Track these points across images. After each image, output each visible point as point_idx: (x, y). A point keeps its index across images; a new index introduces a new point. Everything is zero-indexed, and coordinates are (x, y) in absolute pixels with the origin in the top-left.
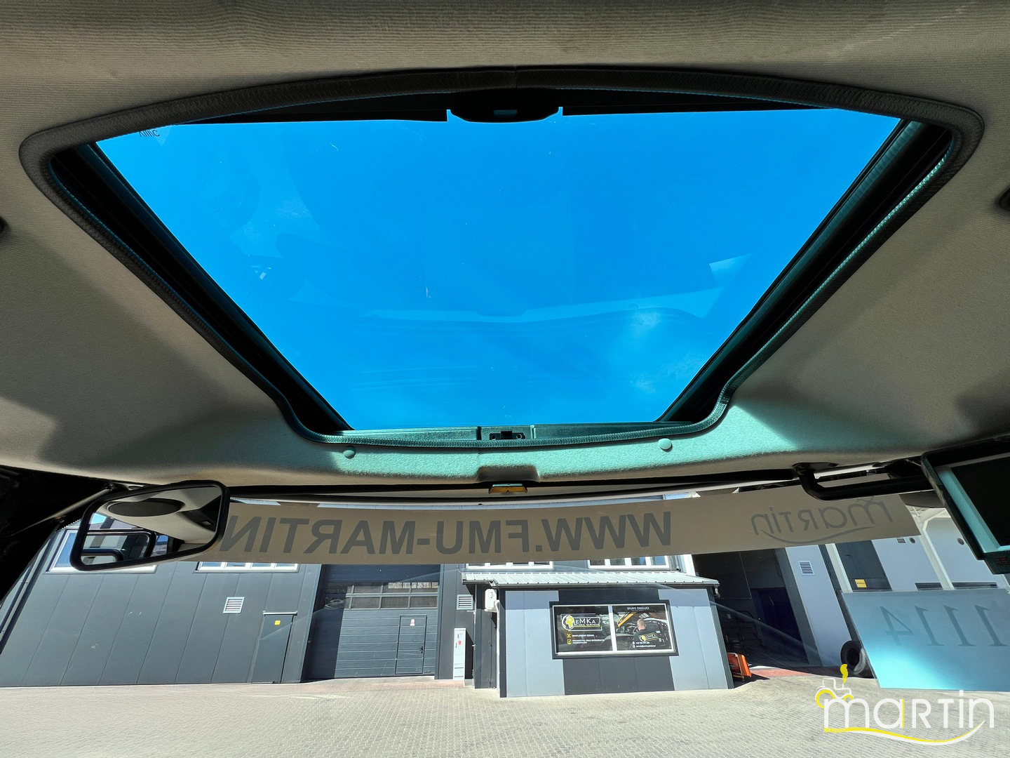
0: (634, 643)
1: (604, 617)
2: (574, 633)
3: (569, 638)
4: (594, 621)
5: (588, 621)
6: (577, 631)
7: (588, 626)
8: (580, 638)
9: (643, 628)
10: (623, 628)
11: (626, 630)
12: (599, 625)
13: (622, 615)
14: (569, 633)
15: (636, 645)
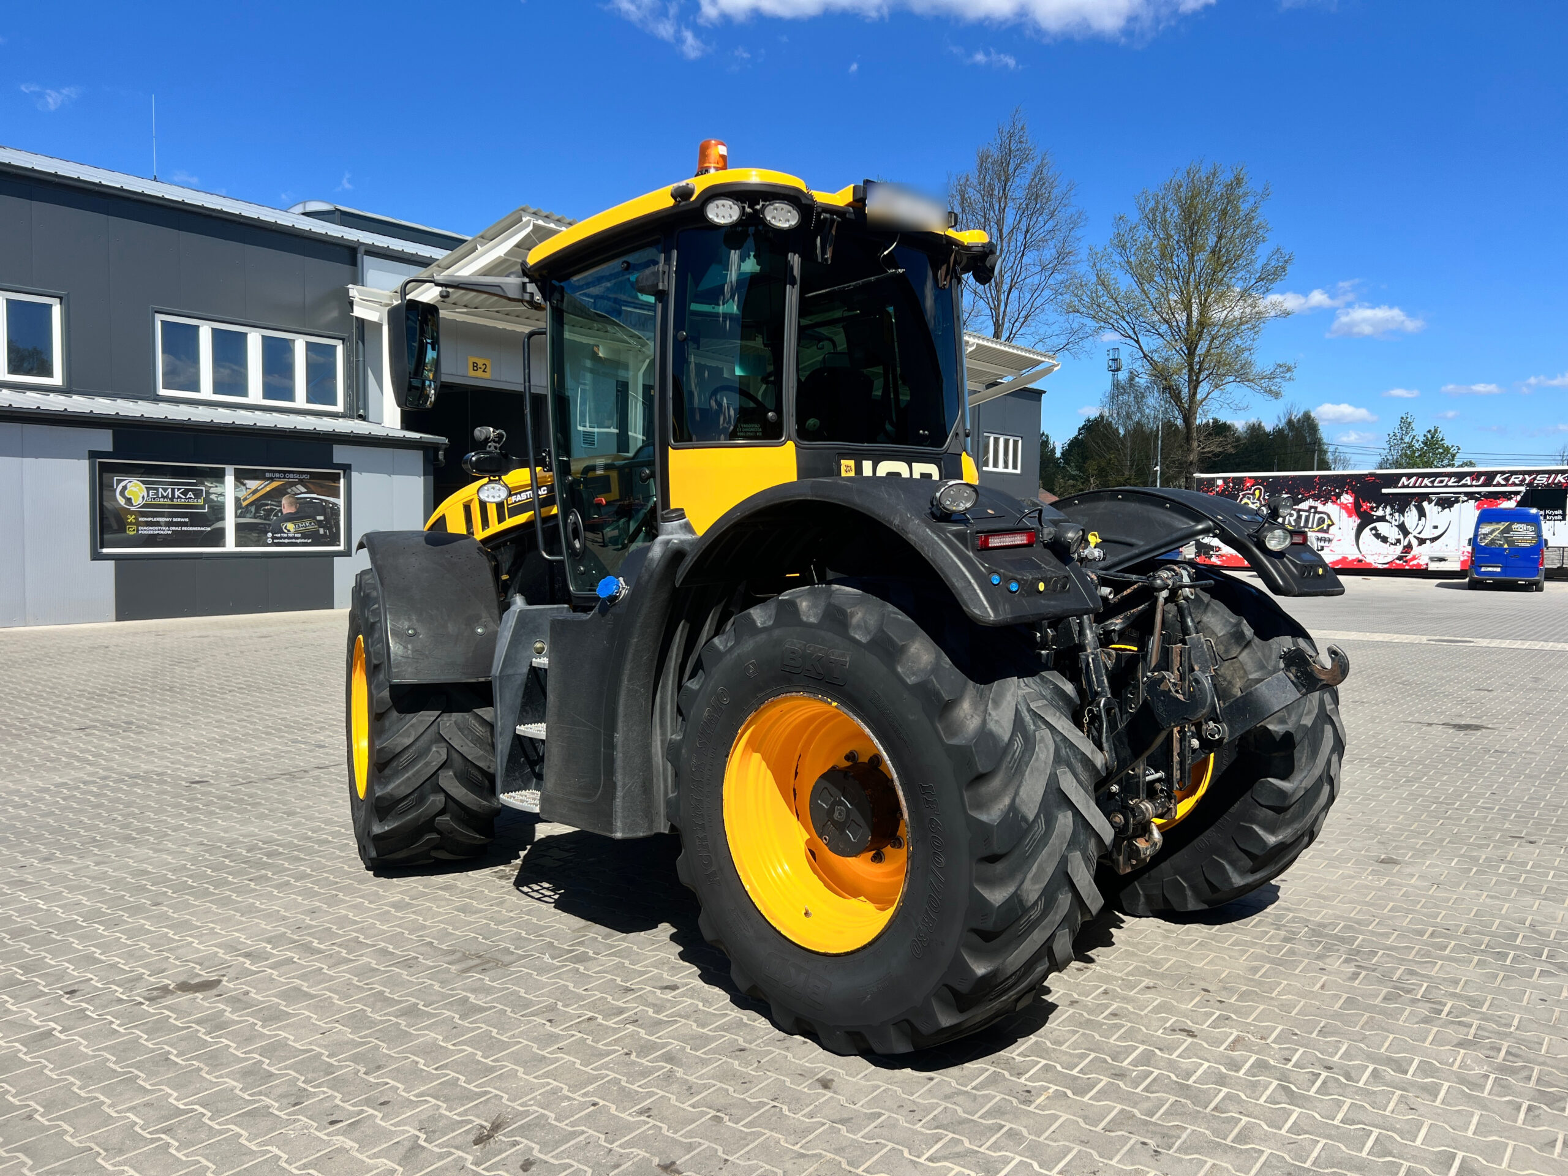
0: (270, 535)
1: (215, 489)
2: (143, 514)
3: (131, 523)
4: (190, 495)
5: (177, 493)
6: (149, 511)
7: (176, 502)
8: (158, 524)
9: (292, 510)
10: (253, 509)
11: (257, 511)
12: (201, 502)
13: (253, 484)
14: (132, 513)
15: (273, 538)
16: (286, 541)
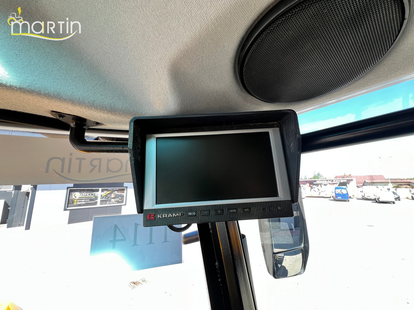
0: (108, 202)
1: (96, 193)
2: (78, 200)
3: (75, 202)
4: (91, 195)
5: (87, 195)
6: (80, 199)
7: (87, 196)
8: (82, 201)
9: (114, 196)
10: (105, 197)
11: (106, 197)
13: (105, 192)
14: (76, 200)
15: (109, 203)
16: (112, 203)
